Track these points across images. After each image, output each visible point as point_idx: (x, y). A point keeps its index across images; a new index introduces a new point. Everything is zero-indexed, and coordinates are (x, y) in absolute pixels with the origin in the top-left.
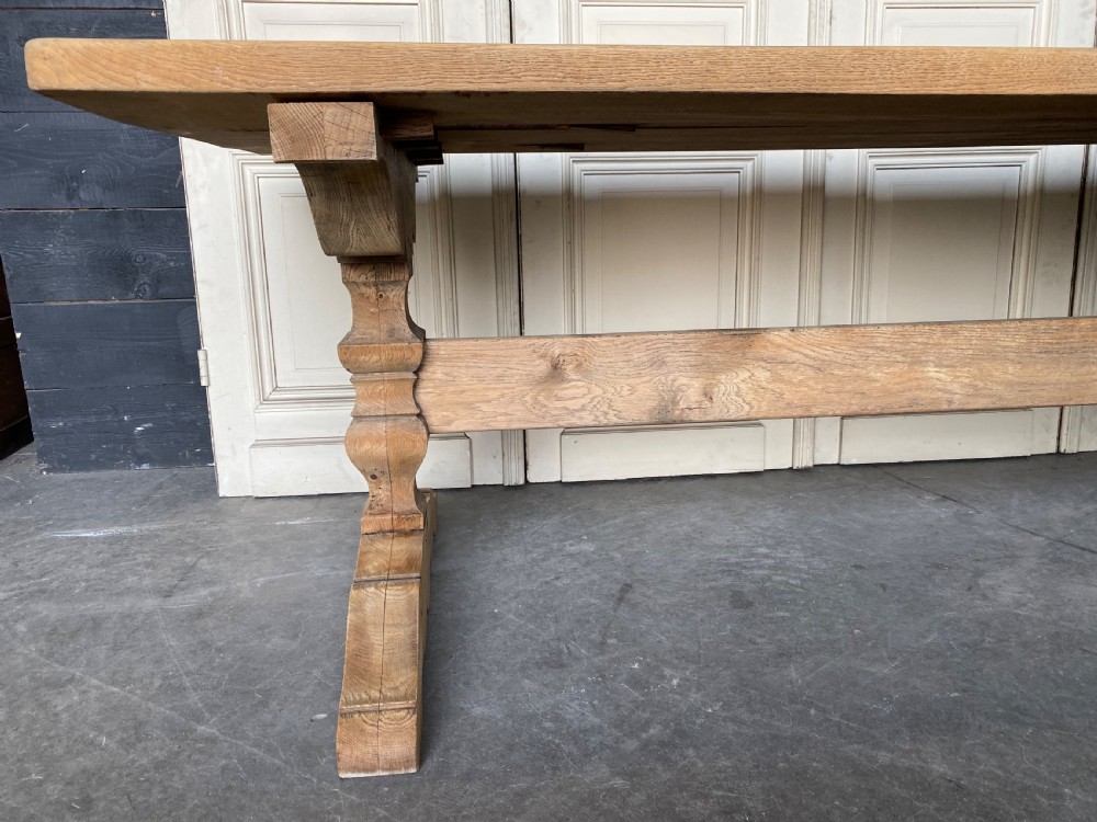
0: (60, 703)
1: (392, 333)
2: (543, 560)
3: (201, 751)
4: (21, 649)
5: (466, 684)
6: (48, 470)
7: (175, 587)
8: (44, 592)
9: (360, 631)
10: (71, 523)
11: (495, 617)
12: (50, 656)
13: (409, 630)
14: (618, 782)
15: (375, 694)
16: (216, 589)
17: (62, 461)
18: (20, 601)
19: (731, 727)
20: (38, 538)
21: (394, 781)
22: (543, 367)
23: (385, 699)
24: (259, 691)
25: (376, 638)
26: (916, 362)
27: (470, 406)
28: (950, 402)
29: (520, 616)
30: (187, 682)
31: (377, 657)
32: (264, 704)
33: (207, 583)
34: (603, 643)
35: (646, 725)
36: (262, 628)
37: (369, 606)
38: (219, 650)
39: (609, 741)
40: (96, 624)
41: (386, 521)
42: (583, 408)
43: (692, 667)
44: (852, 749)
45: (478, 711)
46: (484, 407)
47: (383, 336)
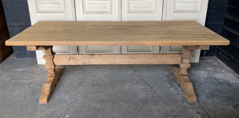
0: (14, 93)
1: (49, 55)
2: (74, 78)
3: (27, 100)
4: (10, 86)
5: (57, 94)
6: (16, 58)
7: (29, 79)
8: (14, 79)
9: (44, 89)
10: (18, 68)
11: (64, 86)
12: (14, 88)
13: (49, 89)
14: (66, 106)
15: (44, 95)
16: (34, 80)
17: (18, 57)
18: (11, 80)
19: (81, 101)
20: (14, 70)
21: (45, 104)
22: (68, 58)
23: (45, 96)
24: (35, 93)
25: (45, 89)
26: (114, 59)
27: (60, 62)
28: (119, 63)
29: (67, 86)
30: (27, 92)
31: (45, 91)
32: (35, 95)
33: (33, 79)
34: (74, 90)
35: (73, 100)
36: (37, 85)
37: (45, 86)
38: (32, 88)
39: (68, 101)
40: (19, 84)
41: (50, 75)
42: (74, 63)
43: (82, 94)
44: (91, 104)
45: (56, 97)
46: (61, 62)
47: (48, 55)
